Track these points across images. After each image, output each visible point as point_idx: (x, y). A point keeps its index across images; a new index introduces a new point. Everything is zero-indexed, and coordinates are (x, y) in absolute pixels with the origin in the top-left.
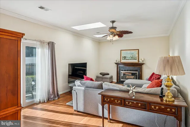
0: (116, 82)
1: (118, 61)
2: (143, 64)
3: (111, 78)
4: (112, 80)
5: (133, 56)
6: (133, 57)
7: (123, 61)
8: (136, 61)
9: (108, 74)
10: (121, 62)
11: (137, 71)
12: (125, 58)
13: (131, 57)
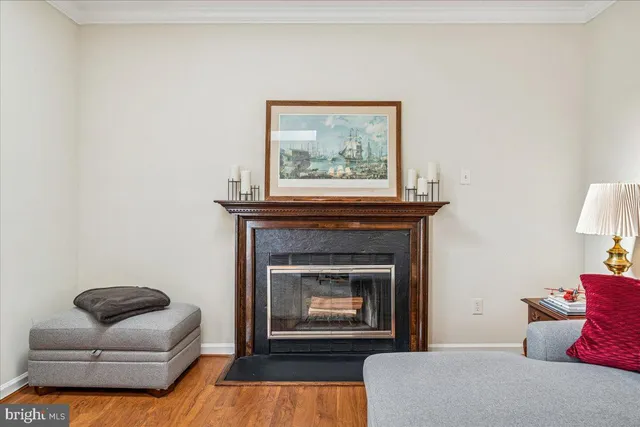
0: (232, 352)
1: (245, 189)
2: (439, 205)
3: (192, 326)
4: (199, 342)
5: (359, 148)
6: (364, 154)
7: (286, 188)
8: (382, 189)
9: (159, 303)
10: (272, 193)
11: (388, 258)
12: (301, 161)
13: (351, 161)
